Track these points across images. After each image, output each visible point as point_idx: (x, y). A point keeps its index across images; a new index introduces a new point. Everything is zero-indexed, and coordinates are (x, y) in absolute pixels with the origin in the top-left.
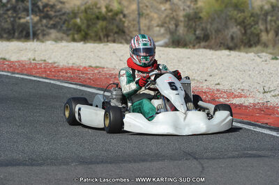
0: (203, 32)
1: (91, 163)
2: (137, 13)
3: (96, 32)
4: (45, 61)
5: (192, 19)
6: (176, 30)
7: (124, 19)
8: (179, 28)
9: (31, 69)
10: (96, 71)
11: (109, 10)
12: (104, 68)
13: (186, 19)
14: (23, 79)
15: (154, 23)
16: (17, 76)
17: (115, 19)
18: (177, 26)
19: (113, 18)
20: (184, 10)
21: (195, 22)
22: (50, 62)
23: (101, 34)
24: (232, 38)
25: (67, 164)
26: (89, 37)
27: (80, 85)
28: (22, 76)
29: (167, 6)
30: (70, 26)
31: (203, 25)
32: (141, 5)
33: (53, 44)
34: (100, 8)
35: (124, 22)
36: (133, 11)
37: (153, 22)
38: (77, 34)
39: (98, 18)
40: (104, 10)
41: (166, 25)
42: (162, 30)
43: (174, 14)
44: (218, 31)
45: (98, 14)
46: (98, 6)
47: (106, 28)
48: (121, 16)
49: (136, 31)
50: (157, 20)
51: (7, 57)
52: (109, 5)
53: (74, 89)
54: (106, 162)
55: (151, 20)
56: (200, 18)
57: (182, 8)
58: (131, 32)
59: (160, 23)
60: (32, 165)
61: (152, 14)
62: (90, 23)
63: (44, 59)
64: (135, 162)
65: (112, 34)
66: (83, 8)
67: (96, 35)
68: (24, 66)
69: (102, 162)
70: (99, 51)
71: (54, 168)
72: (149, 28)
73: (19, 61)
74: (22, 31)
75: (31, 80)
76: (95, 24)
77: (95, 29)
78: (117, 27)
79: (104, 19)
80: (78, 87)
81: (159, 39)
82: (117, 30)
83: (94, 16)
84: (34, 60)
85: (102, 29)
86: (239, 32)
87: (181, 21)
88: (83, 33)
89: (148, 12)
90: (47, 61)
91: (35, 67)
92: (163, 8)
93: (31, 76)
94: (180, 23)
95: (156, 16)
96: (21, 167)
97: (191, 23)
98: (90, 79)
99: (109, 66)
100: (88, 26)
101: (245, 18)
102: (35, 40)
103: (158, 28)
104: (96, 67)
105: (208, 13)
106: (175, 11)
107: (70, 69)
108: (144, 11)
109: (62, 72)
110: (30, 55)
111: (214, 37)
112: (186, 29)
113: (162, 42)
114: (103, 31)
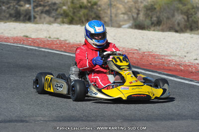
0: (157, 19)
5: (149, 9)
6: (137, 17)
7: (99, 9)
8: (139, 16)
11: (90, 2)
13: (145, 9)
17: (93, 8)
18: (138, 14)
23: (84, 19)
24: (179, 24)
31: (158, 14)
33: (59, 26)
35: (100, 11)
37: (118, 11)
38: (66, 18)
39: (81, 7)
41: (129, 13)
42: (126, 17)
44: (168, 18)
45: (81, 4)
47: (87, 15)
56: (155, 8)
58: (103, 17)
59: (124, 11)
62: (75, 11)
65: (91, 19)
67: (80, 20)
72: (116, 15)
76: (79, 11)
77: (79, 15)
78: (95, 13)
79: (86, 8)
81: (124, 23)
82: (94, 16)
83: (78, 5)
84: (50, 38)
85: (84, 15)
86: (183, 20)
88: (70, 18)
89: (115, 3)
92: (126, 1)
94: (140, 12)
95: (121, 6)
97: (148, 12)
100: (74, 13)
101: (188, 9)
105: (159, 5)
112: (144, 17)
113: (127, 26)
114: (84, 17)
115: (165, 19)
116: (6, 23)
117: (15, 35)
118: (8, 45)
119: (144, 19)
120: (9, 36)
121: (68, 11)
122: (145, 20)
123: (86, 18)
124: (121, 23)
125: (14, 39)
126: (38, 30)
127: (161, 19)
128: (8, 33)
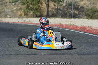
1: (81, 54)
4: (74, 25)
9: (69, 27)
10: (90, 28)
12: (93, 27)
14: (65, 30)
16: (64, 29)
22: (76, 25)
25: (74, 54)
26: (92, 18)
27: (84, 32)
28: (65, 29)
30: (86, 14)
34: (97, 8)
38: (88, 17)
39: (96, 12)
45: (96, 10)
51: (62, 23)
53: (81, 33)
54: (86, 54)
60: (62, 55)
63: (74, 24)
64: (95, 54)
66: (91, 8)
68: (67, 26)
69: (85, 54)
70: (93, 22)
71: (69, 55)
73: (66, 25)
75: (68, 30)
76: (95, 13)
77: (94, 15)
80: (83, 33)
83: (94, 11)
84: (71, 24)
88: (90, 17)
90: (75, 25)
91: (70, 26)
93: (68, 29)
96: (59, 55)
98: (87, 30)
99: (95, 27)
100: (92, 14)
102: (72, 18)
104: (91, 27)
107: (82, 27)
109: (79, 28)
110: (70, 23)
114: (97, 16)
117: (56, 23)
120: (53, 24)
121: (89, 13)
125: (55, 25)
128: (53, 23)
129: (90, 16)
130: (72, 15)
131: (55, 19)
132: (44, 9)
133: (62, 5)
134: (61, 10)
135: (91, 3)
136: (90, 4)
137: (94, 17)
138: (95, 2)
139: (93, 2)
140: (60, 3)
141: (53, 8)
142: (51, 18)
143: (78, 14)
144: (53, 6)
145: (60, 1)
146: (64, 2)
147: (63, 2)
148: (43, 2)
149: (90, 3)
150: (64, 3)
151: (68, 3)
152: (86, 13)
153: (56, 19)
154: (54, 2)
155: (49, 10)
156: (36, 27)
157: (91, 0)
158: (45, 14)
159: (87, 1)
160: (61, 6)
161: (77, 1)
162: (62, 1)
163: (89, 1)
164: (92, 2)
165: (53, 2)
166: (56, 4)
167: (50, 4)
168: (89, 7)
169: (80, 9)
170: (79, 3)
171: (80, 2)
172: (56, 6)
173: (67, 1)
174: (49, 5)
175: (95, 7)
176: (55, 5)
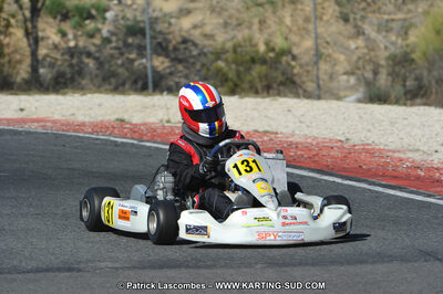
0: (416, 83)
2: (313, 52)
3: (250, 82)
5: (399, 63)
6: (374, 79)
7: (293, 63)
8: (378, 76)
11: (273, 50)
13: (391, 63)
15: (340, 69)
17: (280, 63)
18: (376, 73)
19: (276, 61)
20: (386, 48)
21: (403, 67)
29: (360, 42)
30: (210, 73)
31: (417, 72)
32: (319, 41)
34: (256, 45)
35: (293, 67)
36: (307, 50)
37: (337, 68)
38: (222, 86)
39: (253, 61)
40: (262, 48)
41: (358, 72)
42: (353, 80)
43: (372, 54)
45: (253, 55)
46: (254, 42)
47: (266, 76)
48: (289, 58)
49: (312, 81)
50: (346, 64)
52: (270, 41)
55: (335, 65)
56: (413, 60)
57: (382, 46)
58: (304, 83)
59: (348, 68)
61: (336, 55)
62: (242, 69)
65: (275, 86)
66: (229, 45)
67: (251, 88)
72: (331, 77)
73: (146, 124)
74: (135, 82)
76: (249, 69)
77: (249, 78)
78: (283, 74)
79: (264, 61)
82: (281, 78)
83: (248, 57)
84: (168, 121)
85: (260, 77)
87: (382, 66)
88: (231, 84)
89: (330, 51)
92: (353, 46)
94: (381, 69)
95: (342, 58)
97: (397, 69)
100: (238, 74)
102: (165, 93)
103: (345, 77)
105: (424, 54)
106: (373, 50)
108: (324, 51)
110: (161, 115)
111: (434, 90)
112: (390, 78)
113: (353, 98)
114: (261, 81)
115: (433, 83)
116: (84, 94)
118: (79, 137)
119: (389, 84)
120: (87, 120)
121: (226, 69)
122: (392, 86)
123: (264, 83)
124: (342, 94)
126: (147, 108)
127: (425, 82)
128: (84, 115)
129: (227, 80)
130: (146, 76)
131: (84, 97)
132: (16, 51)
133: (99, 30)
134: (89, 55)
135: (229, 21)
136: (226, 25)
137: (246, 85)
138: (245, 16)
139: (237, 19)
140: (87, 22)
141: (56, 47)
142: (64, 94)
143: (168, 71)
144: (56, 38)
145: (85, 15)
146: (105, 19)
147: (101, 21)
148: (12, 21)
149: (221, 21)
150: (104, 23)
151: (122, 22)
152: (208, 69)
153: (89, 95)
154: (59, 17)
155: (40, 58)
156: (16, 137)
157: (226, 10)
158: (23, 72)
159: (208, 13)
160: (91, 36)
161: (165, 15)
162: (94, 12)
163: (220, 14)
164: (230, 17)
165: (55, 18)
166: (67, 27)
167: (44, 30)
168: (214, 40)
169: (175, 49)
170: (173, 21)
171: (178, 18)
172: (70, 36)
173: (117, 16)
174: (40, 34)
175: (250, 39)
176: (64, 34)
